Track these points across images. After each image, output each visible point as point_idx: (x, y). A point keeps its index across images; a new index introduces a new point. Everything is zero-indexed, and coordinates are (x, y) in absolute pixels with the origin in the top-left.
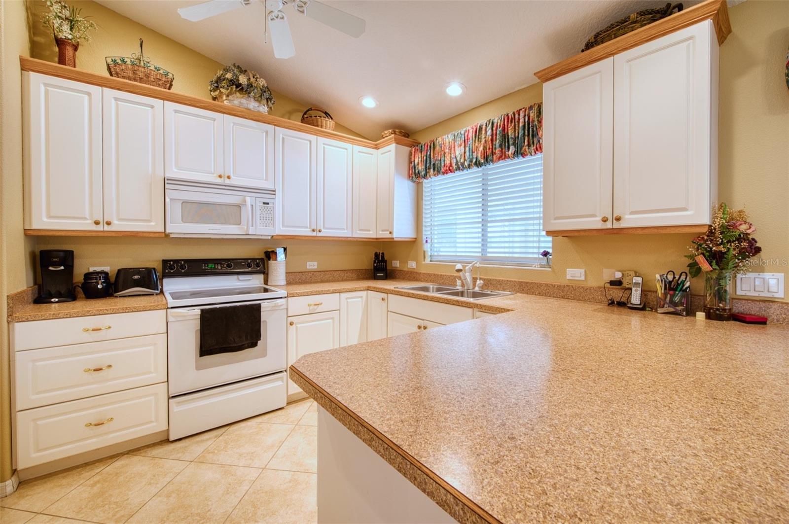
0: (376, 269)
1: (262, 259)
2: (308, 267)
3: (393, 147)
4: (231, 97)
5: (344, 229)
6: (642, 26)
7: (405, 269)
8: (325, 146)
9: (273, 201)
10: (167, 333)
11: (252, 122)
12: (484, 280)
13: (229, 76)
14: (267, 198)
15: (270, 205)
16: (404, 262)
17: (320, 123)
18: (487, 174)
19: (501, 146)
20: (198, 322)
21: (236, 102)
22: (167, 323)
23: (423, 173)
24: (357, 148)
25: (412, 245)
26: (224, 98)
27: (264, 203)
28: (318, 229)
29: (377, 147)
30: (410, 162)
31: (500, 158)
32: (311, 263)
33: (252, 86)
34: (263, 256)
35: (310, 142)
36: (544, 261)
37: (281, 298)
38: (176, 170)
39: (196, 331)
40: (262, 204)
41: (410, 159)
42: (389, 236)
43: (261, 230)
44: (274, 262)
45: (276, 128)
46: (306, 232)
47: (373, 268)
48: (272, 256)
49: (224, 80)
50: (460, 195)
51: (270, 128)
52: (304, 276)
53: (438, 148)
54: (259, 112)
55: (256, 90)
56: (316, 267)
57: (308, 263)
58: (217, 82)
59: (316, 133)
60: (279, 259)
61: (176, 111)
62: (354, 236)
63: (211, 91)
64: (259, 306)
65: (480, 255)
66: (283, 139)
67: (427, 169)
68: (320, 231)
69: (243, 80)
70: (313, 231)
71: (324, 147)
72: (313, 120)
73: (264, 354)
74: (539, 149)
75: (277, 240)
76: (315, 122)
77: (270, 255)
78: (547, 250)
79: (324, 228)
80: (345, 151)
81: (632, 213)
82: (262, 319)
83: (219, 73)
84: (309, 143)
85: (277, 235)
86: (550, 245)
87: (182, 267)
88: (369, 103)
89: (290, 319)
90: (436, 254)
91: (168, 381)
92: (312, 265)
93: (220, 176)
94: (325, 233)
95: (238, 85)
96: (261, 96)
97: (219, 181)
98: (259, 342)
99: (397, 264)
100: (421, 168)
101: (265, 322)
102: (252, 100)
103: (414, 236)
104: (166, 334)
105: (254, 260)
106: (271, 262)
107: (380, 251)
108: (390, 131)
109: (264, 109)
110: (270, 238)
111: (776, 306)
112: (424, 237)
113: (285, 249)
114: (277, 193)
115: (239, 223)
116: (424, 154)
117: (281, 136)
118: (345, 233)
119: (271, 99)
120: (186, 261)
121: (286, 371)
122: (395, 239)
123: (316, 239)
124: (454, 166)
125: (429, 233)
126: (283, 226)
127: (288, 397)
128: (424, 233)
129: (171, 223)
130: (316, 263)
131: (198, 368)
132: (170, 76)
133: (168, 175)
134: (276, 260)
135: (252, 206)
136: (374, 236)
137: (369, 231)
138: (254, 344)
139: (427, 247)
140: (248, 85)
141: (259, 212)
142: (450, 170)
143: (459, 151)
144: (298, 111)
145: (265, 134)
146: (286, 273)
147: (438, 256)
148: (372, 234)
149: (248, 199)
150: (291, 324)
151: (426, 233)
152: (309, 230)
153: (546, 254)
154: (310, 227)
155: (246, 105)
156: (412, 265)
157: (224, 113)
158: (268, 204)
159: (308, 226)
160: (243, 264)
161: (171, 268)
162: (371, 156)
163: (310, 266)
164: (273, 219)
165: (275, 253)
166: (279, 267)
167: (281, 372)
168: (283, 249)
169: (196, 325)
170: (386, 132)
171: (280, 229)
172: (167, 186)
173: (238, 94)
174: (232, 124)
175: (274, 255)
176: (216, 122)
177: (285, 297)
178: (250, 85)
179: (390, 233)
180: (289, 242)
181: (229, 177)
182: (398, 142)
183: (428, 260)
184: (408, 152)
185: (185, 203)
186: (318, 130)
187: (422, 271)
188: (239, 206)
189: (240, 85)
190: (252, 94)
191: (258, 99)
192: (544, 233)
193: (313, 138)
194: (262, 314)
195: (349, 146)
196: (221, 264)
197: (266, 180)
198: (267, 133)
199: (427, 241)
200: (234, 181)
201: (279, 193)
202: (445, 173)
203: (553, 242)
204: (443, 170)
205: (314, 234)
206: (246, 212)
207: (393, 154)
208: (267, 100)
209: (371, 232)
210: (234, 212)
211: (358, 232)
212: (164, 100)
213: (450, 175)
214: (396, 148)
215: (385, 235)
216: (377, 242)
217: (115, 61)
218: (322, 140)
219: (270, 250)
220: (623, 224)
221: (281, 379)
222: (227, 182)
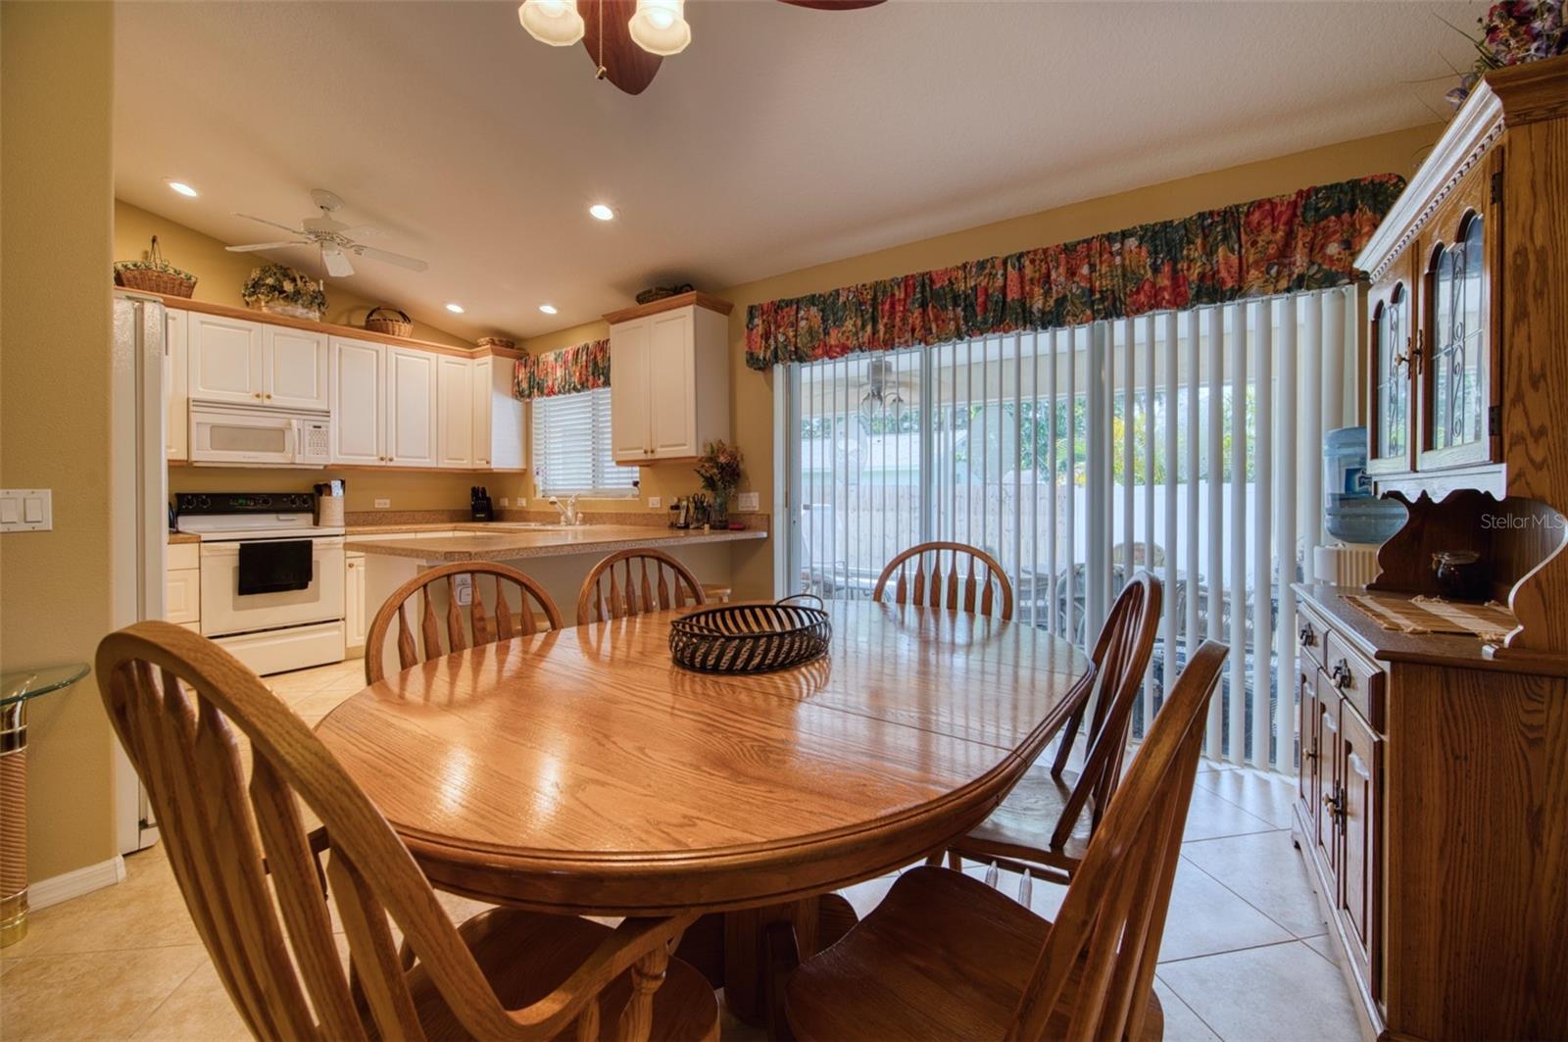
0: (475, 509)
1: (311, 496)
2: (376, 506)
3: (489, 359)
4: (271, 304)
5: (425, 458)
6: (662, 298)
7: (515, 508)
8: (399, 357)
9: (325, 424)
10: (200, 568)
11: (299, 330)
12: (582, 513)
13: (270, 281)
14: (318, 420)
15: (323, 429)
16: (513, 500)
17: (390, 328)
18: (598, 398)
19: (593, 374)
20: (237, 558)
21: (279, 309)
22: (200, 558)
23: (527, 392)
24: (443, 358)
25: (521, 477)
26: (263, 304)
27: (315, 427)
28: (389, 457)
29: (472, 356)
30: (514, 378)
31: (593, 386)
32: (382, 501)
33: (300, 293)
34: (311, 490)
35: (377, 352)
36: (636, 491)
37: (338, 536)
38: (201, 389)
39: (234, 568)
40: (312, 428)
41: (514, 372)
42: (486, 466)
43: (310, 456)
44: (327, 497)
45: (331, 337)
46: (372, 461)
47: (470, 508)
48: (325, 490)
49: (263, 285)
50: (571, 420)
51: (324, 337)
52: (370, 518)
53: (541, 364)
54: (308, 319)
55: (305, 298)
56: (388, 506)
57: (377, 501)
58: (253, 287)
59: (387, 342)
60: (334, 494)
61: (202, 323)
62: (441, 466)
63: (244, 295)
64: (311, 542)
65: (591, 487)
66: (340, 350)
67: (531, 387)
68: (391, 460)
69: (288, 286)
70: (382, 459)
71: (397, 359)
72: (381, 325)
73: (316, 598)
74: (607, 383)
75: (331, 471)
76: (384, 326)
77: (323, 489)
78: (636, 480)
79: (397, 456)
80: (427, 361)
81: (662, 446)
82: (314, 558)
83: (255, 274)
84: (375, 353)
85: (333, 465)
86: (638, 475)
87: (204, 502)
88: (455, 308)
89: (349, 561)
90: (551, 488)
91: (200, 621)
92: (383, 503)
93: (258, 396)
94: (398, 462)
95: (282, 292)
96: (311, 304)
97: (257, 401)
98: (310, 583)
99: (505, 502)
100: (525, 385)
101: (317, 562)
102: (300, 306)
103: (525, 467)
104: (198, 571)
105: (299, 496)
106: (324, 499)
107: (479, 485)
108: (487, 339)
109: (315, 315)
110: (322, 467)
111: (753, 517)
112: (535, 468)
113: (343, 483)
114: (332, 414)
115: (283, 450)
116: (528, 369)
117: (337, 346)
118: (429, 463)
119: (324, 304)
120: (208, 495)
121: (344, 619)
122: (495, 471)
123: (386, 469)
124: (556, 389)
125: (543, 463)
126: (340, 453)
127: (347, 650)
128: (534, 462)
129: (198, 449)
130: (388, 501)
131: (236, 608)
132: (193, 279)
133: (193, 396)
134: (330, 494)
135: (299, 430)
136: (469, 467)
137: (462, 459)
138: (303, 586)
139: (538, 480)
140: (295, 292)
141: (307, 438)
142: (551, 392)
143: (559, 373)
144: (361, 308)
145: (315, 345)
146: (345, 513)
147: (554, 490)
148: (466, 464)
149: (294, 422)
150: (351, 566)
151: (536, 463)
152: (376, 458)
153: (636, 484)
154: (377, 455)
155: (291, 313)
156: (522, 502)
157: (262, 322)
158: (319, 427)
159: (375, 453)
160: (285, 499)
161: (189, 502)
162: (463, 367)
163: (379, 504)
164: (327, 445)
165: (330, 487)
166: (335, 503)
167: (337, 620)
168: (340, 482)
169: (233, 561)
170: (482, 340)
171: (335, 457)
172: (192, 408)
173: (282, 302)
174: (272, 336)
175: (327, 490)
176: (252, 333)
177: (343, 535)
178: (297, 293)
179: (487, 463)
180: (348, 475)
181: (269, 397)
182: (496, 353)
183: (539, 496)
184: (512, 364)
185: (214, 427)
186: (389, 338)
187: (532, 510)
188: (282, 431)
189: (285, 292)
190: (300, 301)
191: (308, 306)
192: (614, 464)
193: (381, 347)
194: (314, 553)
195: (432, 355)
196: (255, 500)
197: (317, 398)
198: (318, 343)
199: (538, 473)
200: (277, 400)
201: (334, 415)
202: (548, 395)
203: (640, 472)
204: (546, 391)
205: (383, 463)
206: (291, 438)
207: (490, 367)
208: (319, 305)
209: (465, 462)
210: (275, 438)
211: (446, 461)
212: (188, 310)
213: (554, 397)
214: (494, 361)
215: (481, 465)
216: (475, 473)
217: (126, 267)
218: (392, 349)
219: (321, 483)
220: (657, 456)
221: (338, 628)
222: (267, 402)
